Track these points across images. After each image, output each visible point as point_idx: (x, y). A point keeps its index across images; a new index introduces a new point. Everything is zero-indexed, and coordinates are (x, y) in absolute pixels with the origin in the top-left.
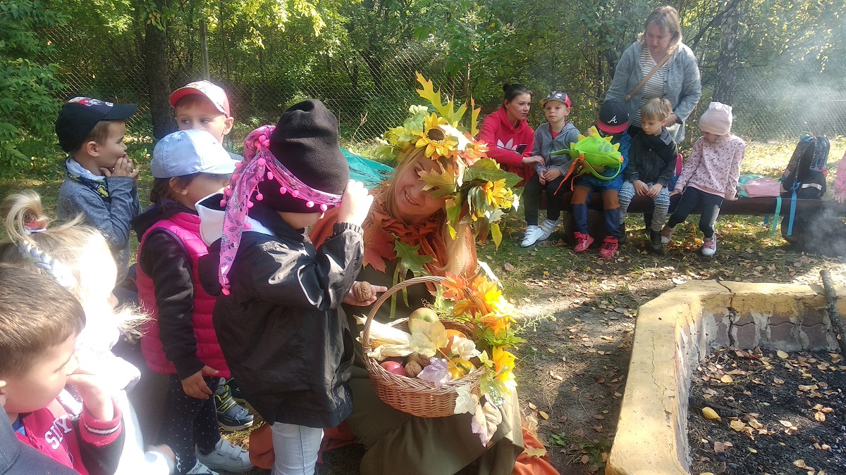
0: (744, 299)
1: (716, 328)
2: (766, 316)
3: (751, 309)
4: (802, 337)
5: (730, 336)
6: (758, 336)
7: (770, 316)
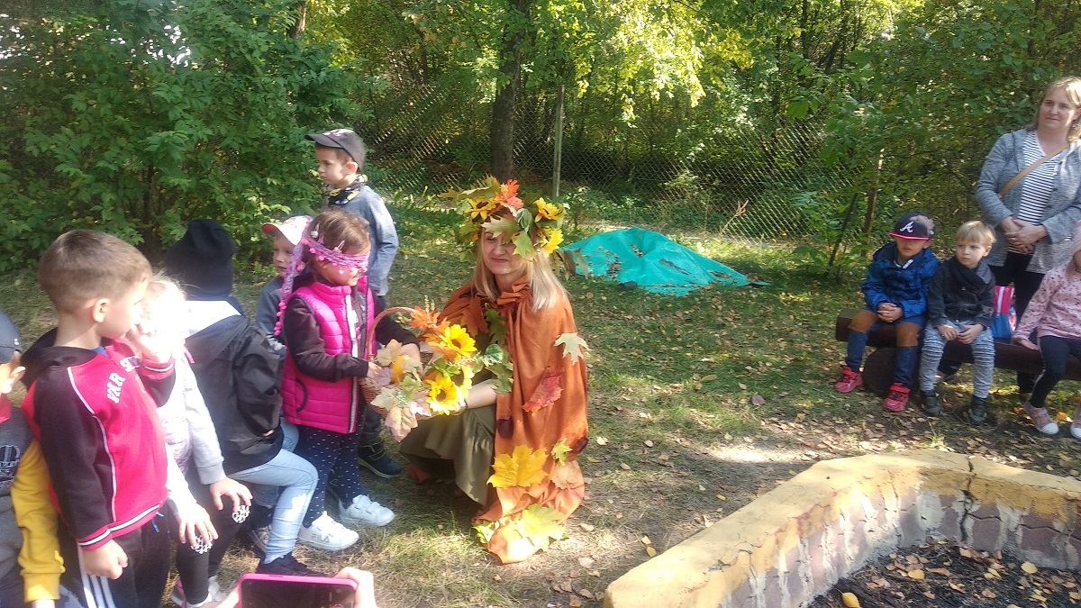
0: (989, 484)
1: (942, 514)
2: (1018, 512)
3: (998, 501)
4: (1068, 552)
5: (962, 529)
6: (1003, 538)
7: (1025, 514)
